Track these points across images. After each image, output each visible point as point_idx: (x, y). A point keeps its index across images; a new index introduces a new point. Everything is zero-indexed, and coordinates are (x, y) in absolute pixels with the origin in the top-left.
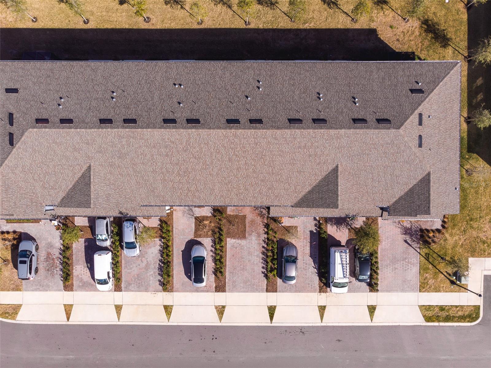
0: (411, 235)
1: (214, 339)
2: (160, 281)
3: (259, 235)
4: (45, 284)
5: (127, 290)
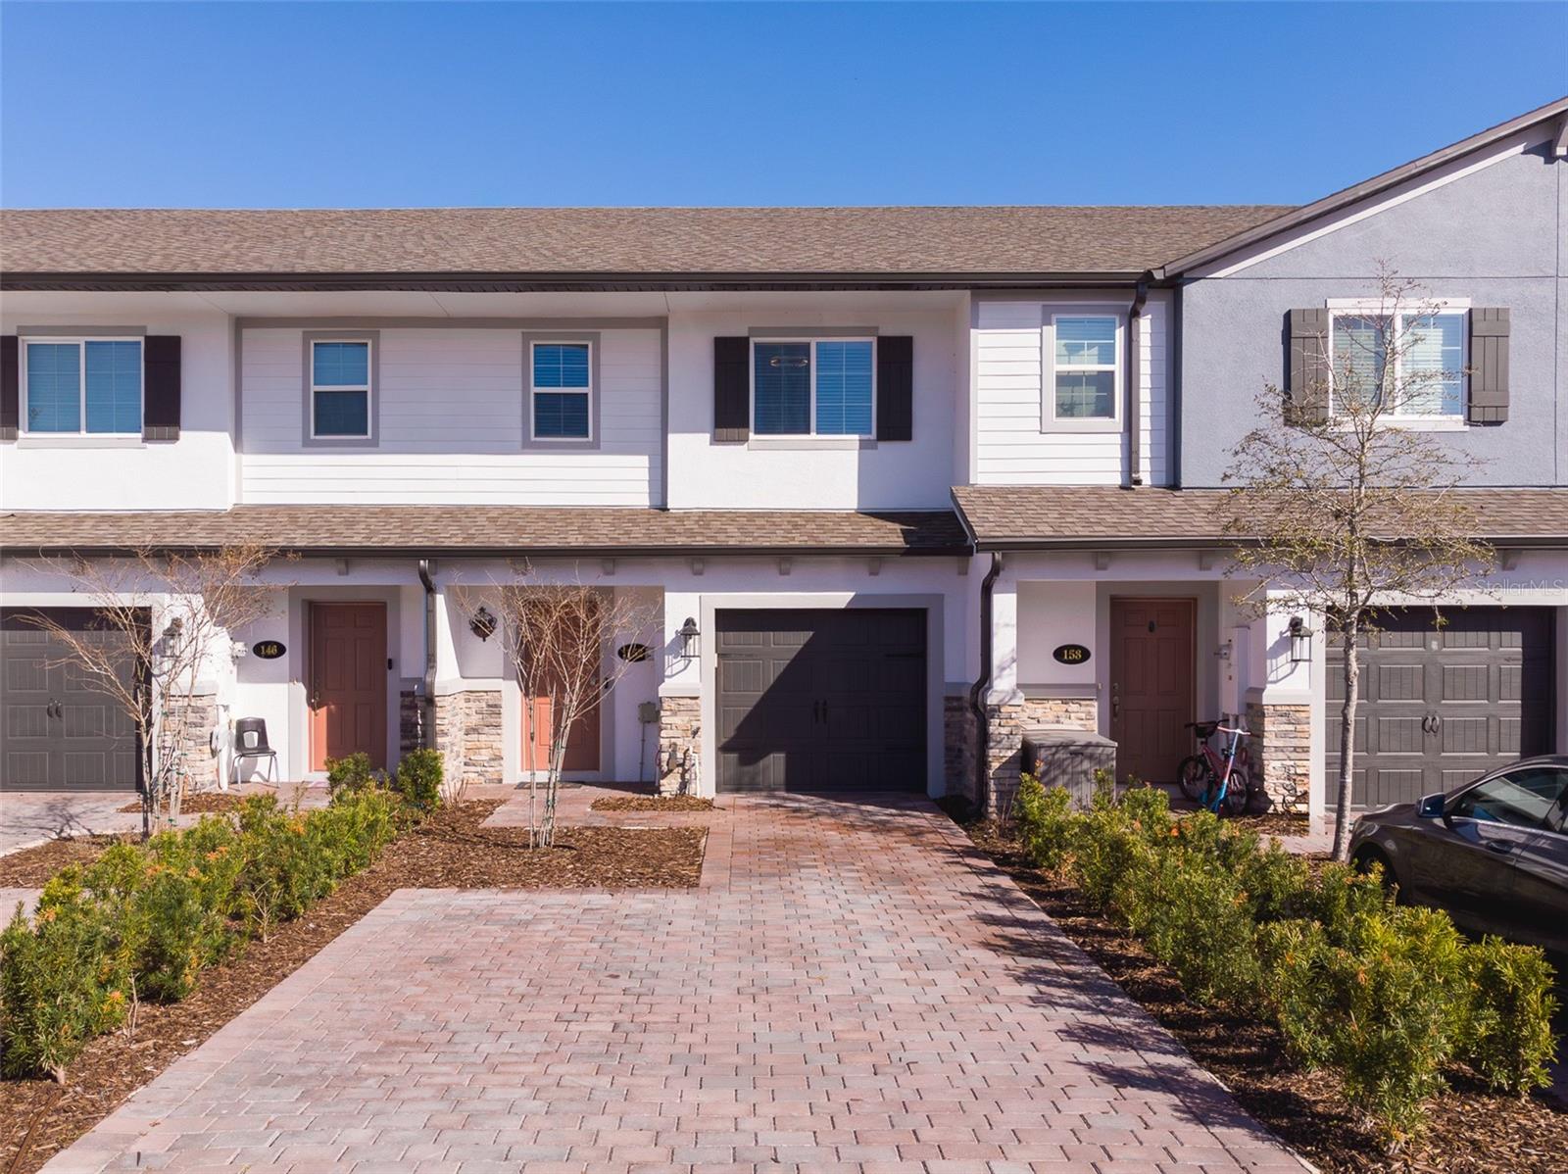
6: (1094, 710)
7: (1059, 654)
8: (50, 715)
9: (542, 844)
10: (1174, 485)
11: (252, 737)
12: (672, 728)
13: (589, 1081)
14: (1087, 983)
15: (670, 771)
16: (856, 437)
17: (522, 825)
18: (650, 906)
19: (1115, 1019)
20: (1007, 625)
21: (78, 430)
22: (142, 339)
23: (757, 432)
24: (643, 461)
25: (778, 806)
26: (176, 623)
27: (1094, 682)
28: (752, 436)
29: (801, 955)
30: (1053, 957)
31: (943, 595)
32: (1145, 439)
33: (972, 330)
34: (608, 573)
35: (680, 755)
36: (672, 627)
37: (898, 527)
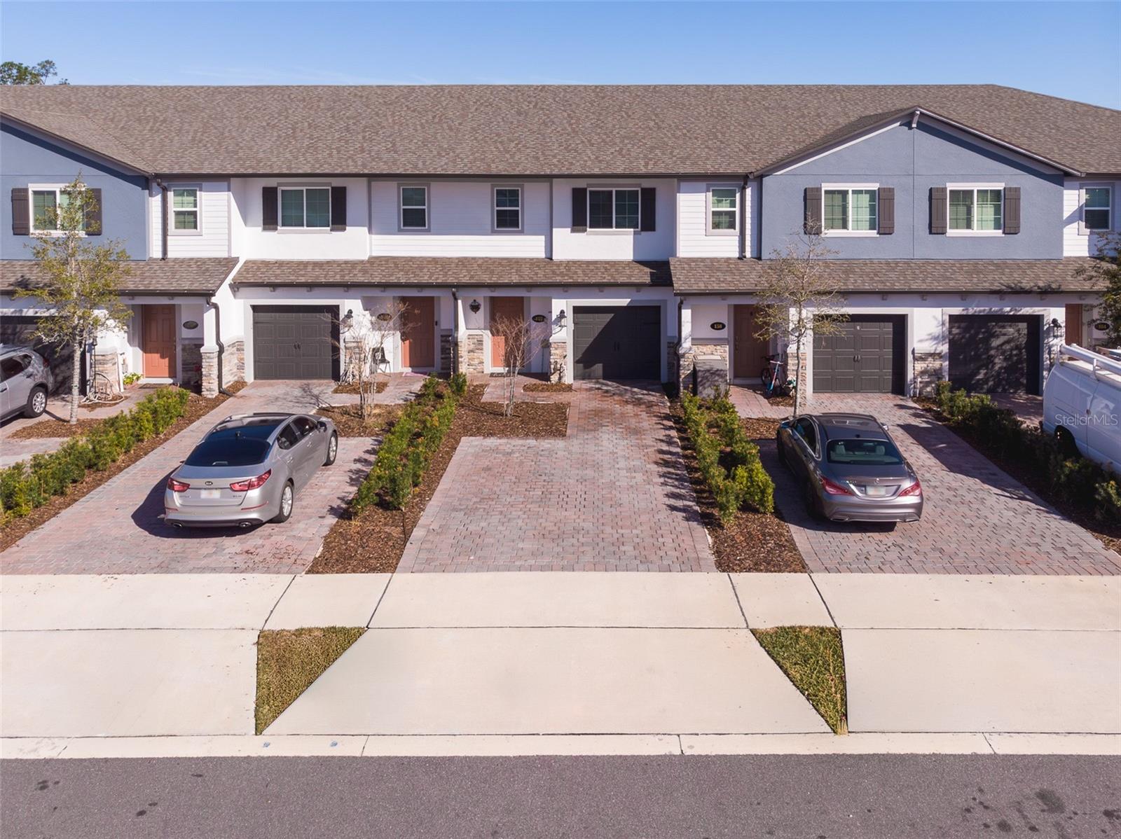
6: (727, 349)
7: (713, 326)
8: (296, 348)
9: (509, 415)
10: (759, 258)
11: (379, 356)
12: (555, 355)
13: (538, 509)
14: (680, 478)
15: (554, 373)
16: (632, 230)
17: (497, 401)
18: (549, 446)
19: (682, 490)
20: (687, 322)
21: (303, 225)
22: (330, 188)
23: (590, 227)
24: (542, 238)
25: (598, 389)
26: (350, 312)
27: (726, 337)
28: (588, 229)
29: (597, 466)
30: (673, 467)
31: (666, 300)
32: (748, 238)
33: (678, 194)
34: (528, 292)
35: (559, 366)
36: (555, 314)
37: (648, 270)
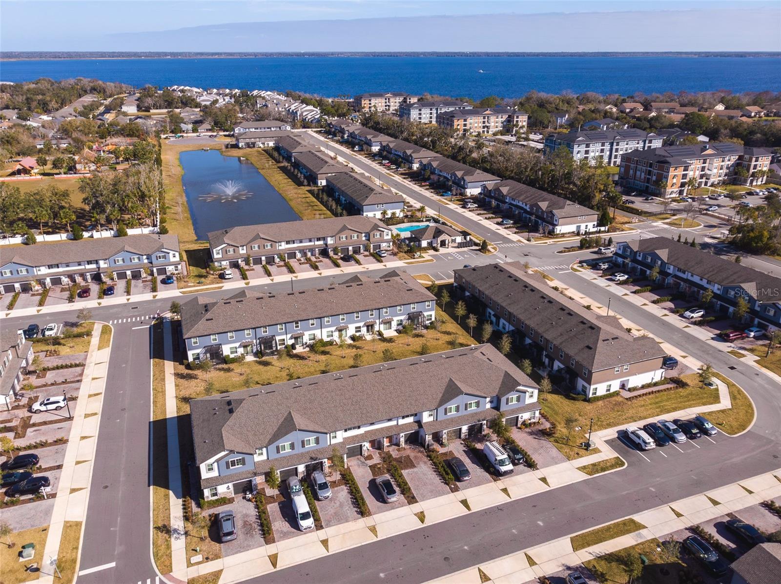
0: (536, 435)
1: (427, 538)
2: (356, 511)
3: (425, 463)
4: (245, 545)
5: (328, 526)
17: (396, 457)
25: (411, 448)
